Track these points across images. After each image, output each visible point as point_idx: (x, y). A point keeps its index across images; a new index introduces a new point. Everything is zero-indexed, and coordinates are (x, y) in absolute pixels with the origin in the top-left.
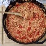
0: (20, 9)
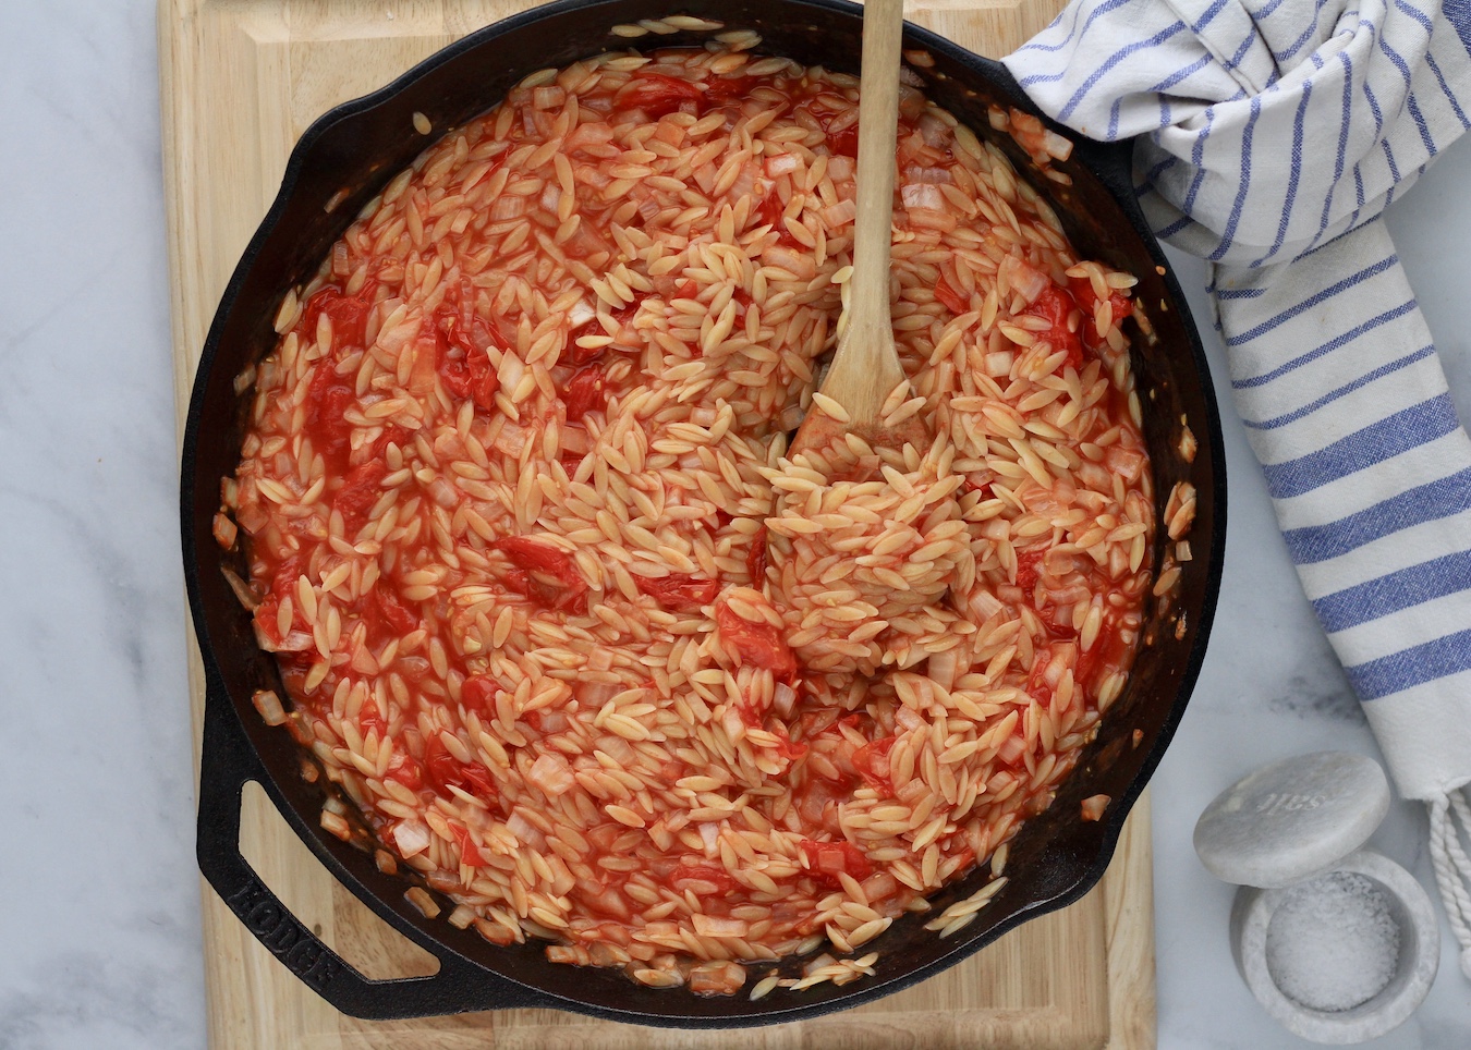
0: (999, 362)
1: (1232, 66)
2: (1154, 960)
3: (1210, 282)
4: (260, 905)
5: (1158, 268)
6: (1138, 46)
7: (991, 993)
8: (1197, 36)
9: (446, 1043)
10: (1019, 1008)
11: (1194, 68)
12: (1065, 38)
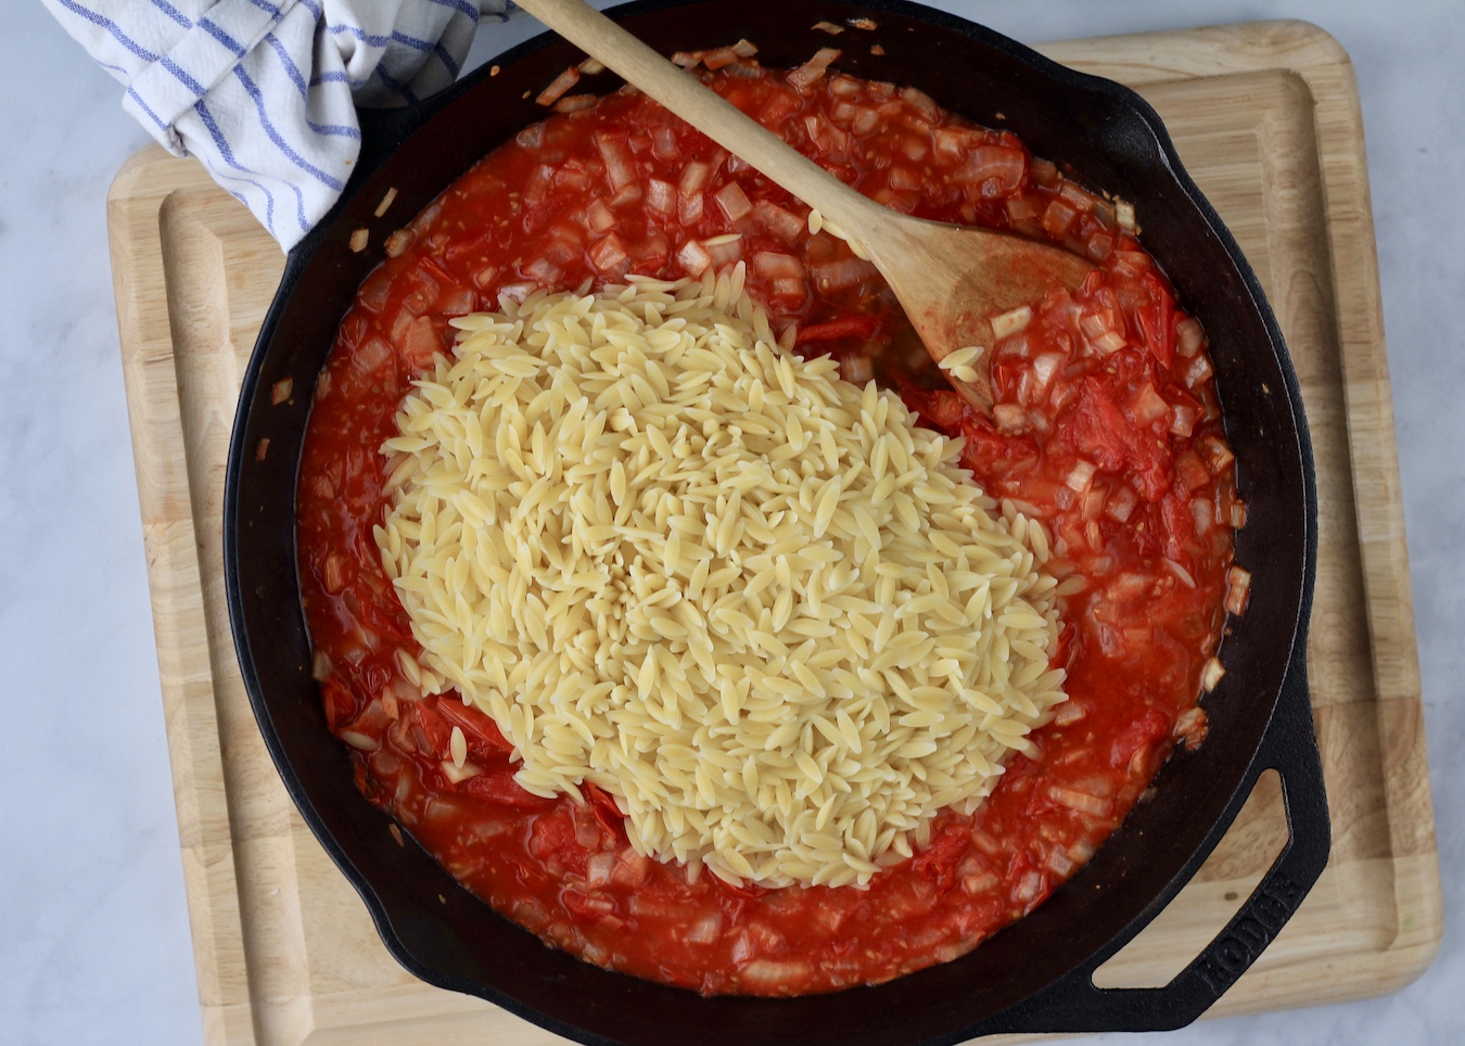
1: (278, 13)
2: (1201, 28)
3: (497, 18)
4: (1220, 961)
5: (493, 74)
6: (262, 113)
7: (1246, 195)
8: (248, 51)
9: (1337, 755)
10: (1260, 165)
11: (282, 52)
12: (258, 189)
